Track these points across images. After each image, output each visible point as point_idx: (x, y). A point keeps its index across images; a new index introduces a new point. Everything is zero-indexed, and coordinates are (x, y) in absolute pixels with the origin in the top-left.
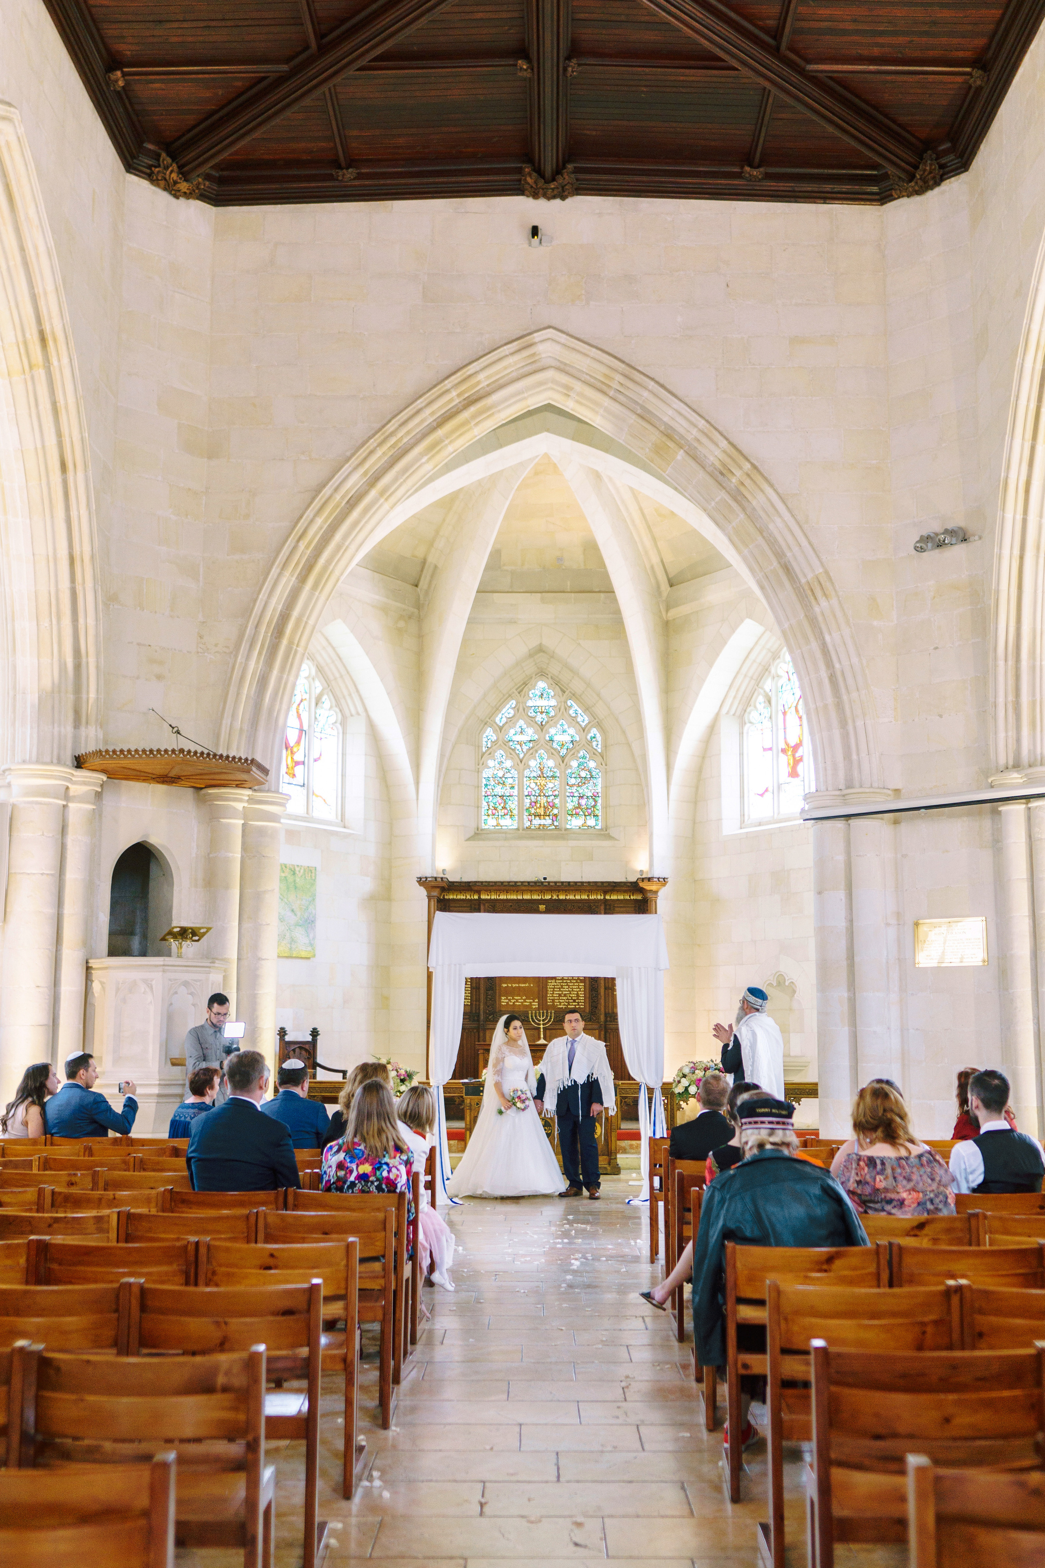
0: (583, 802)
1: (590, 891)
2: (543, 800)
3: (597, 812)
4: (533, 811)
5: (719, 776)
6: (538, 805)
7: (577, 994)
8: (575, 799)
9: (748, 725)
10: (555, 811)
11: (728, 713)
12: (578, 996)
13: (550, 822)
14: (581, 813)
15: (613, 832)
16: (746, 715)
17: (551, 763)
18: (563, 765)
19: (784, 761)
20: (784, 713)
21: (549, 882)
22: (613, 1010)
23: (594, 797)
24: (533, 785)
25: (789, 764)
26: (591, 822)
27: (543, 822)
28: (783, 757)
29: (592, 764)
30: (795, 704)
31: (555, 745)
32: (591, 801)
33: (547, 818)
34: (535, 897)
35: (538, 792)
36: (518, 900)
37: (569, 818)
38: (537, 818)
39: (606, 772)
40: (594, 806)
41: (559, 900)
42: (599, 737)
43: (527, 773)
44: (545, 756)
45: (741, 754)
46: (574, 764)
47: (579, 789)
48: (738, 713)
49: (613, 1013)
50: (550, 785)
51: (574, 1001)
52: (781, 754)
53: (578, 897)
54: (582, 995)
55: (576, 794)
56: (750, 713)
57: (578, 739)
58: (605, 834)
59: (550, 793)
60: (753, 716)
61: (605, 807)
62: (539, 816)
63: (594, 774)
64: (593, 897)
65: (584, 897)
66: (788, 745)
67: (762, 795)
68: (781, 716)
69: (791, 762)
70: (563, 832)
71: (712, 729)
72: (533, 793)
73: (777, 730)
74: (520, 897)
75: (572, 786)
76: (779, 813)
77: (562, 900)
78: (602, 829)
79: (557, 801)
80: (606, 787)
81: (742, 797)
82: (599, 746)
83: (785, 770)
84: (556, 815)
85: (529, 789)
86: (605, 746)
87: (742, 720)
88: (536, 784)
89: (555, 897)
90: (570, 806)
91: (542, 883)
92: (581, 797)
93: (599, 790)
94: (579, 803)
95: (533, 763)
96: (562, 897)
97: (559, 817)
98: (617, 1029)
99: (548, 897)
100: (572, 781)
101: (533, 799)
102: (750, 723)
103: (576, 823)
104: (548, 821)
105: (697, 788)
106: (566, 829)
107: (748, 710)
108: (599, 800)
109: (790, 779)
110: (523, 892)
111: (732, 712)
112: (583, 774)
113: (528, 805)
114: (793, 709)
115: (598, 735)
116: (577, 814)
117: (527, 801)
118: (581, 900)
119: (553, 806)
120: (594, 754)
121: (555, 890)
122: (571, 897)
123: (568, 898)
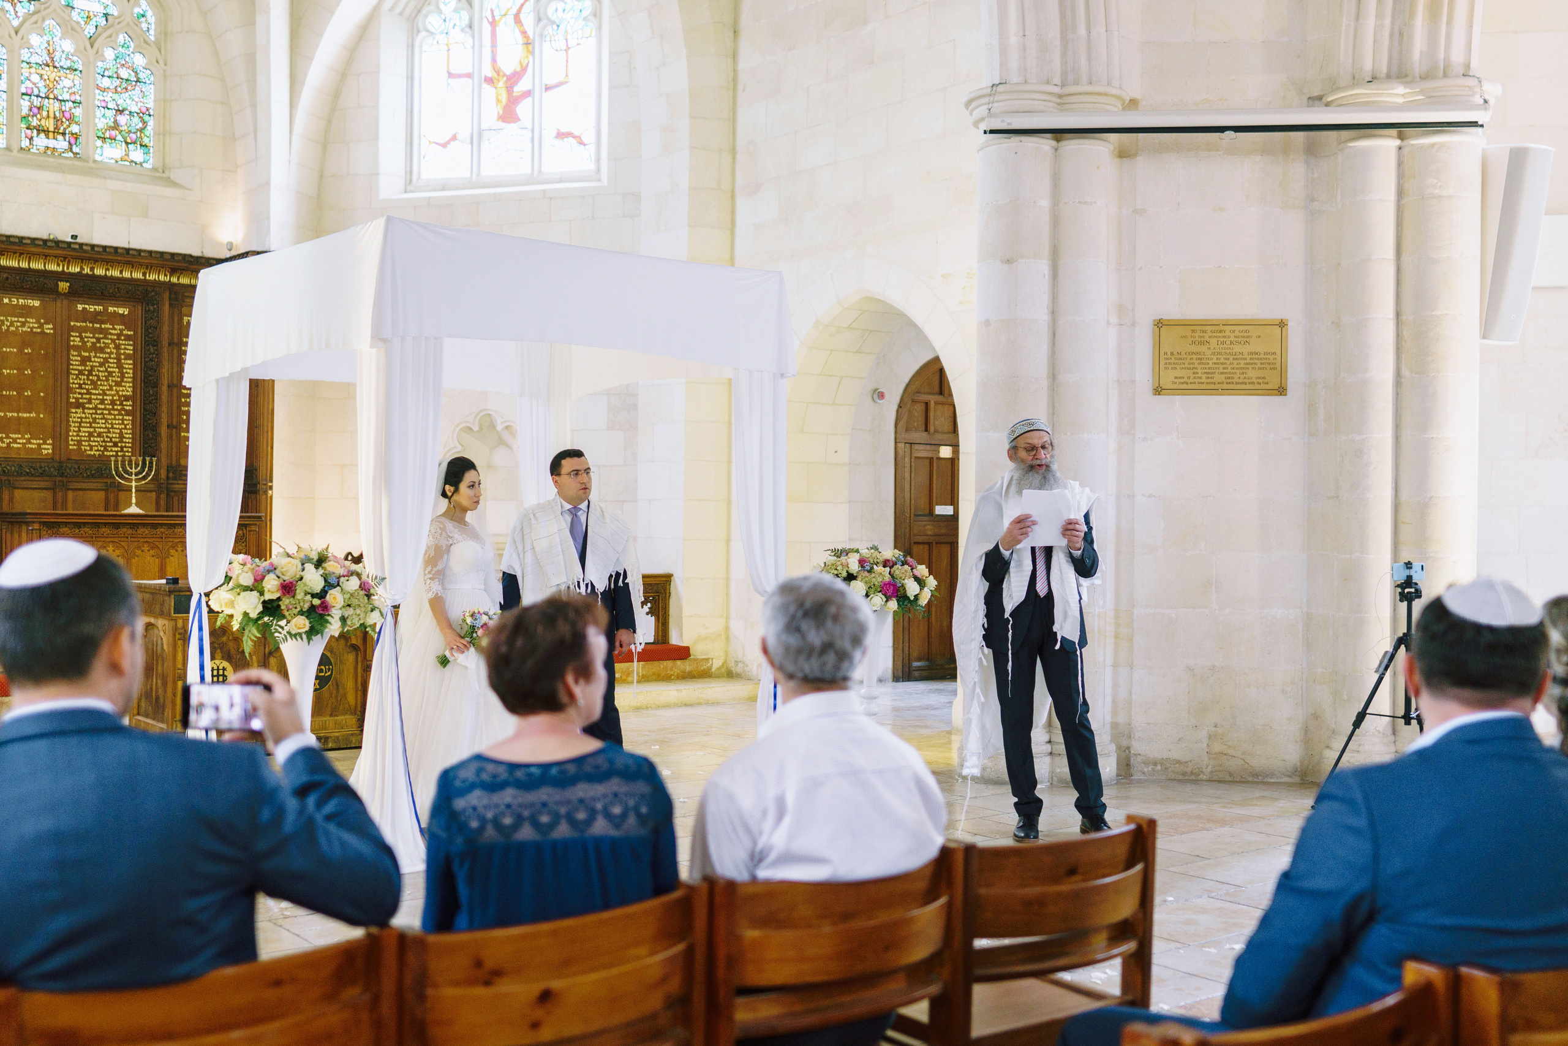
0: (122, 119)
1: (149, 267)
2: (54, 107)
3: (146, 141)
4: (35, 122)
5: (376, 106)
6: (45, 114)
7: (121, 434)
8: (110, 114)
9: (423, 34)
10: (75, 128)
11: (391, 9)
12: (121, 436)
13: (65, 145)
14: (119, 138)
15: (175, 175)
16: (420, 17)
17: (68, 46)
18: (91, 52)
19: (492, 99)
20: (493, 24)
21: (81, 245)
22: (178, 460)
23: (143, 114)
24: (35, 78)
25: (498, 101)
26: (137, 155)
27: (52, 143)
28: (488, 90)
29: (139, 60)
30: (514, 11)
31: (75, 15)
32: (136, 119)
33: (60, 137)
34: (52, 267)
35: (43, 91)
36: (20, 269)
37: (99, 143)
38: (42, 135)
39: (165, 77)
40: (141, 130)
41: (94, 276)
42: (151, 17)
43: (25, 54)
44: (58, 32)
45: (410, 78)
46: (109, 54)
47: (116, 96)
48: (407, 13)
49: (179, 465)
50: (67, 83)
51: (115, 445)
52: (485, 86)
53: (126, 274)
54: (128, 435)
55: (111, 105)
56: (426, 16)
57: (116, 14)
58: (162, 175)
59: (66, 96)
60: (433, 21)
61: (162, 134)
62: (46, 132)
63: (141, 76)
64: (152, 277)
65: (138, 275)
66: (498, 73)
67: (444, 145)
68: (487, 28)
69: (504, 98)
70: (91, 164)
71: (365, 31)
72: (36, 92)
73: (481, 46)
74: (24, 265)
75: (104, 90)
76: (478, 174)
77: (100, 277)
78: (154, 169)
79: (78, 112)
80: (163, 101)
81: (410, 144)
82: (152, 32)
83: (491, 110)
84: (76, 136)
85: (29, 84)
86: (164, 33)
87: (413, 25)
88: (41, 76)
89: (87, 271)
90: (101, 123)
91: (69, 244)
92: (120, 112)
93: (151, 105)
94: (115, 121)
95: (35, 40)
96: (99, 271)
97: (80, 139)
98: (184, 492)
99: (75, 269)
100: (106, 82)
101: (37, 102)
102: (427, 30)
103: (111, 153)
104: (61, 144)
105: (329, 121)
106: (95, 161)
107: (424, 11)
108: (151, 122)
109: (501, 124)
110: (31, 256)
111: (398, 9)
112: (124, 73)
113: (25, 111)
114: (510, 18)
115: (149, 13)
116: (113, 139)
117: (25, 104)
118: (131, 280)
119: (71, 119)
120: (143, 45)
121: (89, 259)
122: (115, 273)
123: (109, 274)
